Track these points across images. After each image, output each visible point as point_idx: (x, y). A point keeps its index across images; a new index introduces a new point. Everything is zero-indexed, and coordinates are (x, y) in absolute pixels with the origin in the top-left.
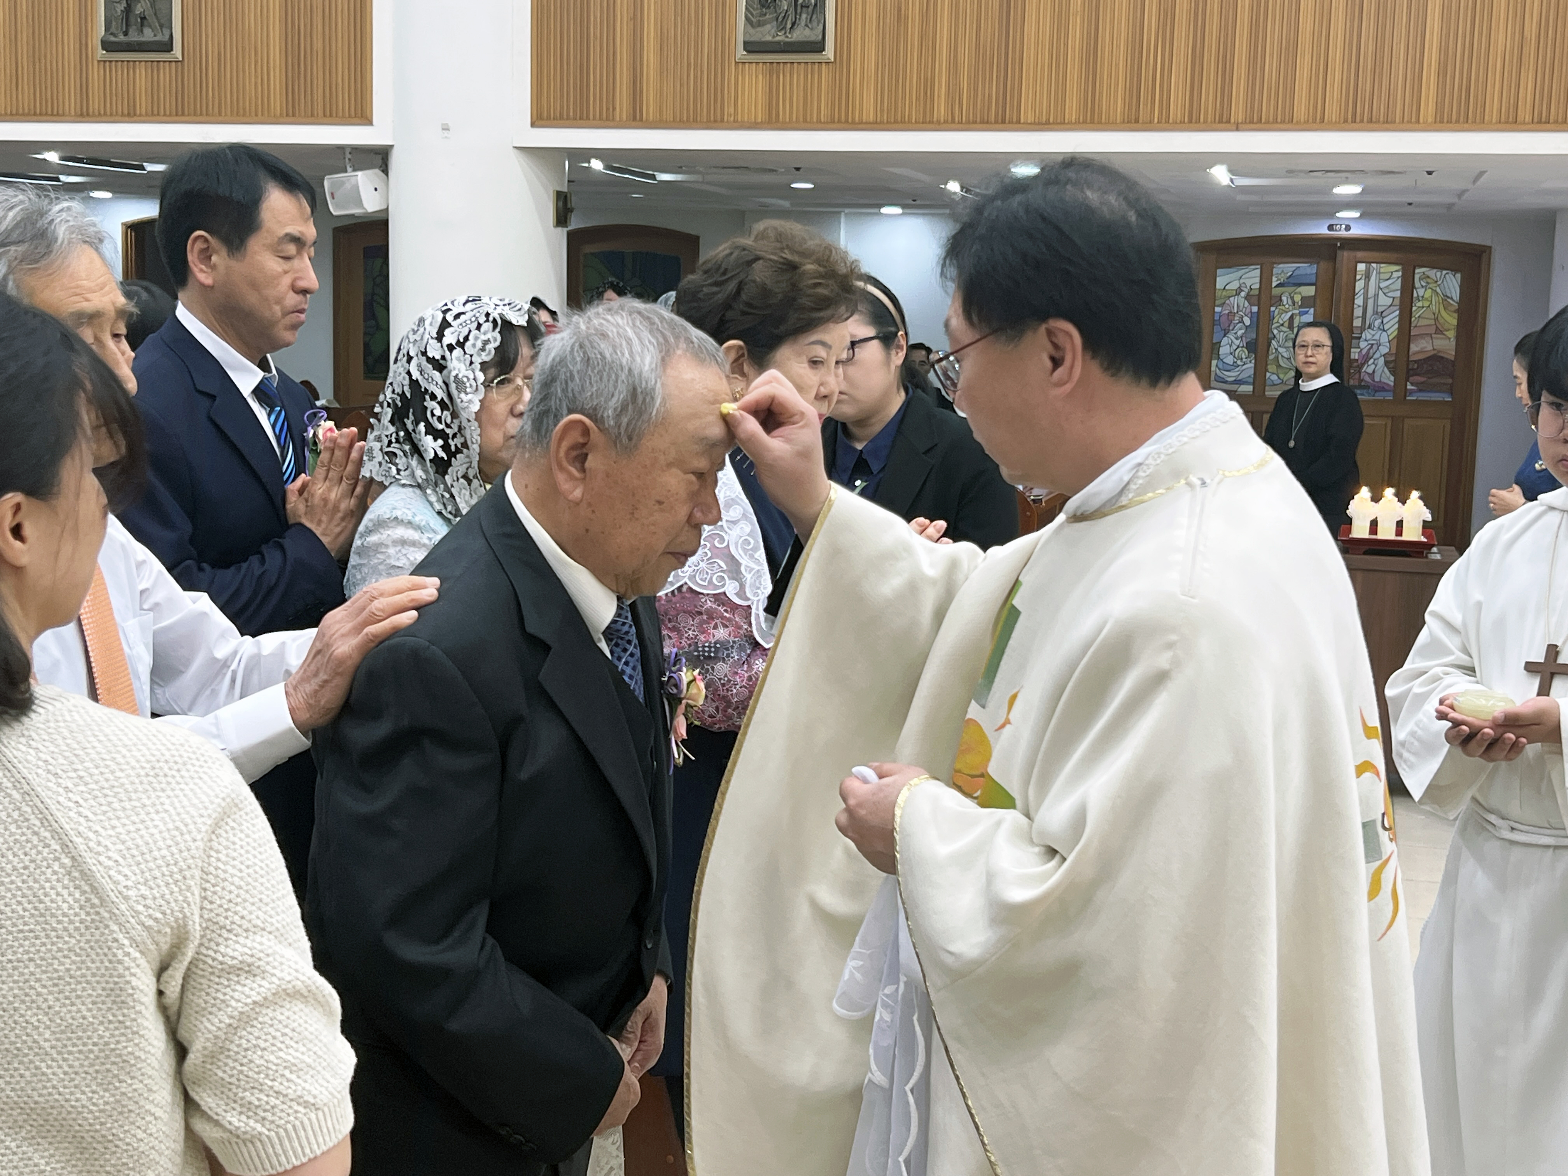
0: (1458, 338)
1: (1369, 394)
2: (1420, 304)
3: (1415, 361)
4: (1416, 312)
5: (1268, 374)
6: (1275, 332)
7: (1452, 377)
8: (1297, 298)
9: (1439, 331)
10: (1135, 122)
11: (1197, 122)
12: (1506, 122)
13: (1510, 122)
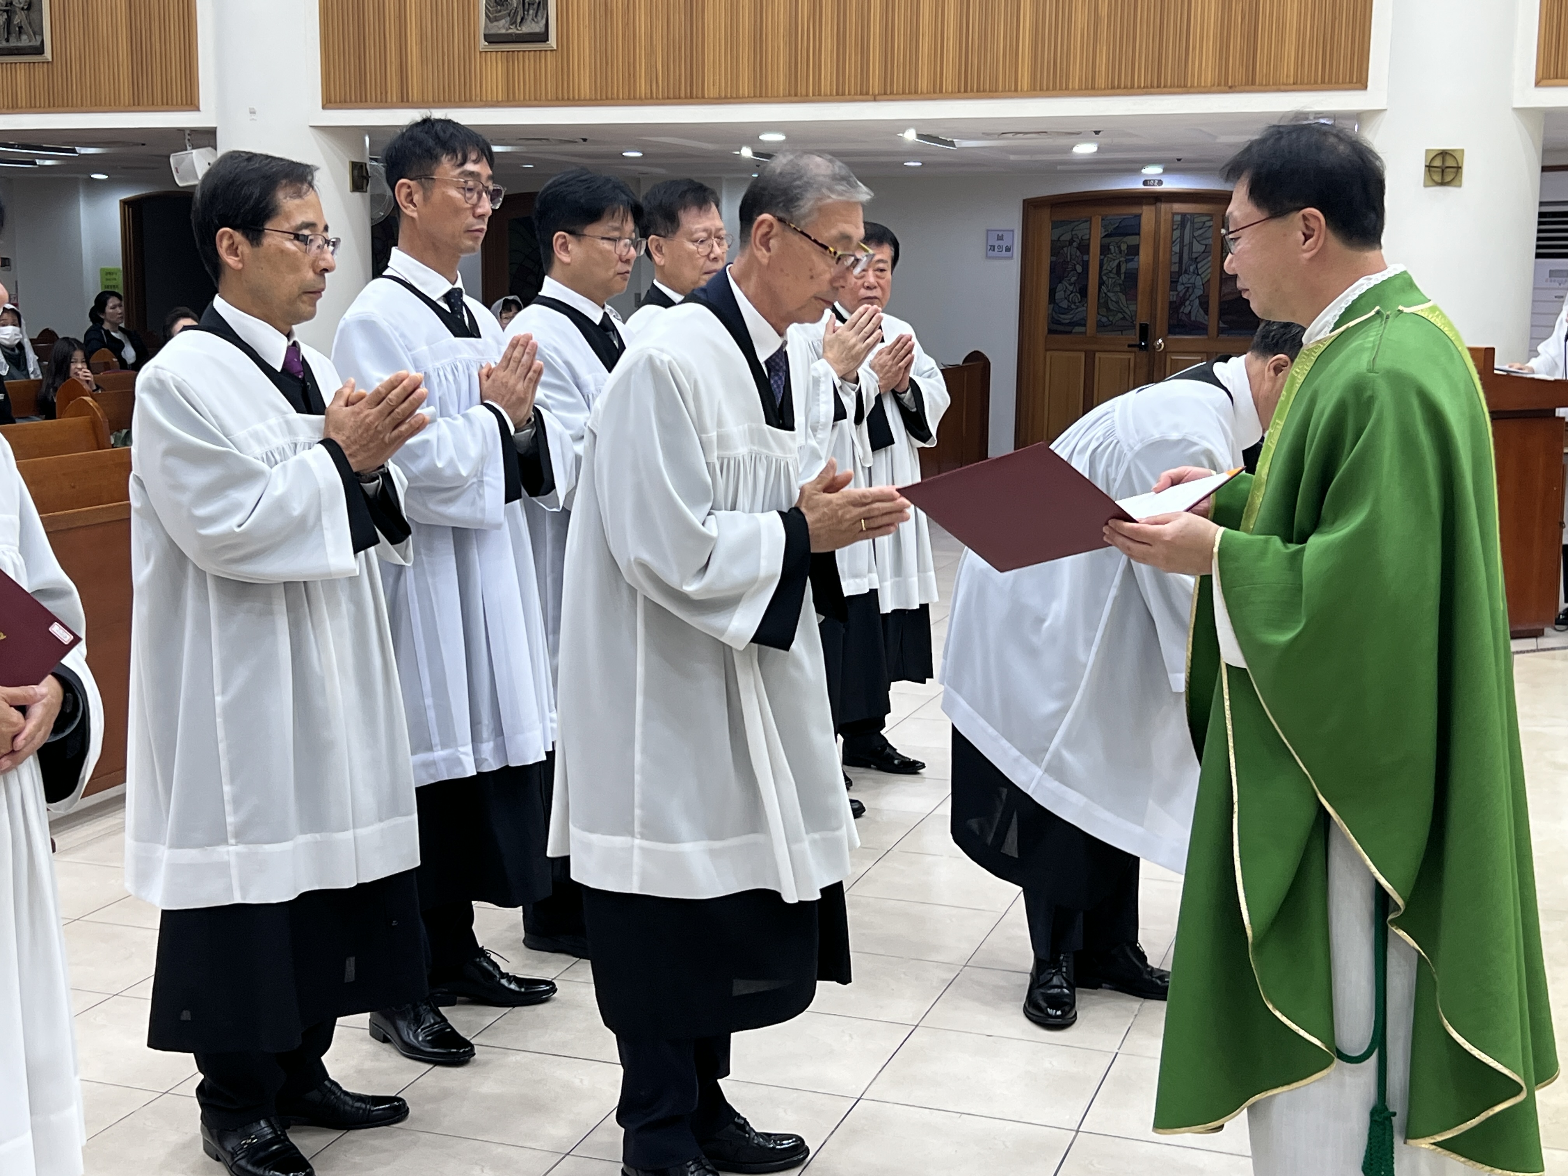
1: (1187, 333)
3: (1226, 302)
8: (1124, 247)
10: (794, 95)
11: (843, 94)
12: (1086, 89)
13: (1090, 89)
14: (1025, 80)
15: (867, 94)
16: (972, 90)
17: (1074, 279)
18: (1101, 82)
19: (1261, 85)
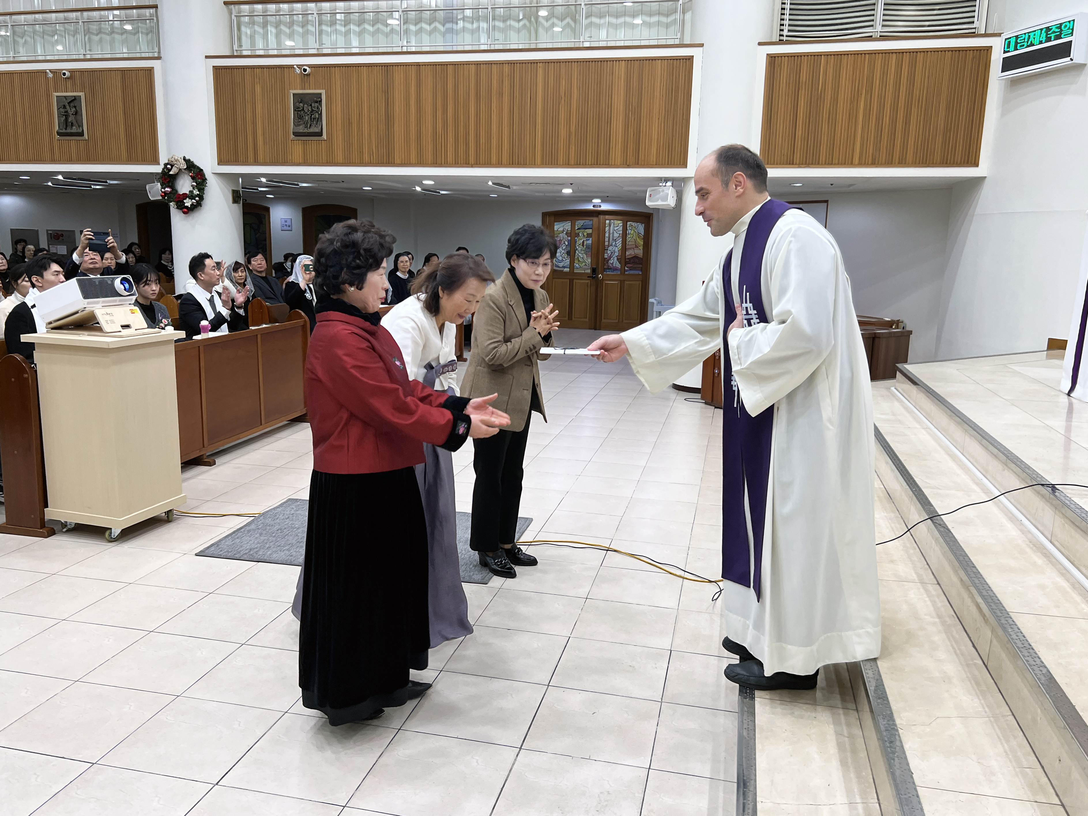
0: (643, 249)
1: (612, 272)
2: (629, 236)
3: (628, 259)
4: (628, 239)
5: (575, 264)
6: (577, 247)
7: (641, 264)
8: (585, 234)
9: (637, 247)
10: (435, 164)
11: (458, 164)
12: (566, 164)
13: (567, 165)
14: (539, 160)
15: (469, 164)
16: (515, 164)
17: (564, 247)
18: (572, 162)
19: (641, 165)
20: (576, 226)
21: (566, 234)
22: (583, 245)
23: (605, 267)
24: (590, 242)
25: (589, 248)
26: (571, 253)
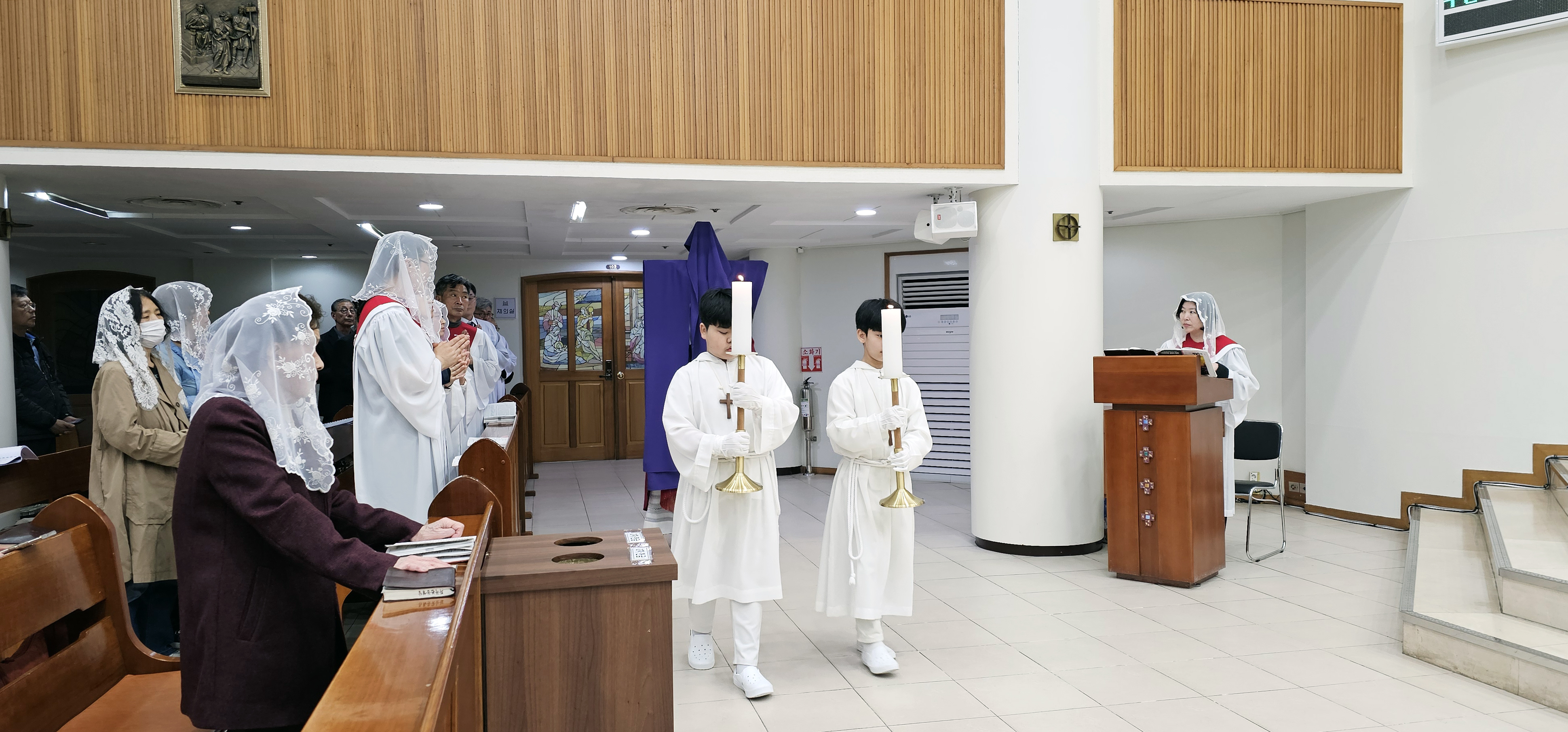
1: (638, 366)
5: (576, 357)
6: (579, 331)
8: (591, 310)
11: (583, 155)
14: (746, 151)
16: (702, 157)
17: (557, 332)
19: (930, 163)
20: (575, 299)
21: (560, 310)
22: (588, 328)
23: (627, 360)
24: (598, 322)
25: (597, 332)
26: (569, 341)
